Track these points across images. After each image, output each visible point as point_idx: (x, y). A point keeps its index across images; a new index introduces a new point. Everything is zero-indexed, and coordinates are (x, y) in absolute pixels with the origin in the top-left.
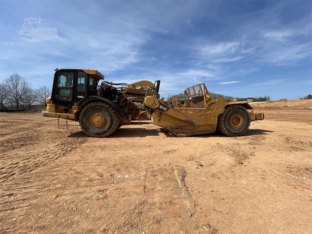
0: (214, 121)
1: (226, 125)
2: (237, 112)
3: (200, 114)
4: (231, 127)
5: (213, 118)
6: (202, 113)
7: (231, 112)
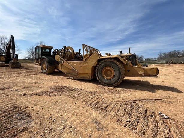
0: (89, 71)
1: (98, 75)
2: (108, 65)
3: (80, 65)
4: (103, 77)
5: (88, 69)
6: (81, 65)
7: (103, 65)
